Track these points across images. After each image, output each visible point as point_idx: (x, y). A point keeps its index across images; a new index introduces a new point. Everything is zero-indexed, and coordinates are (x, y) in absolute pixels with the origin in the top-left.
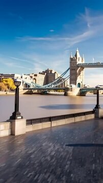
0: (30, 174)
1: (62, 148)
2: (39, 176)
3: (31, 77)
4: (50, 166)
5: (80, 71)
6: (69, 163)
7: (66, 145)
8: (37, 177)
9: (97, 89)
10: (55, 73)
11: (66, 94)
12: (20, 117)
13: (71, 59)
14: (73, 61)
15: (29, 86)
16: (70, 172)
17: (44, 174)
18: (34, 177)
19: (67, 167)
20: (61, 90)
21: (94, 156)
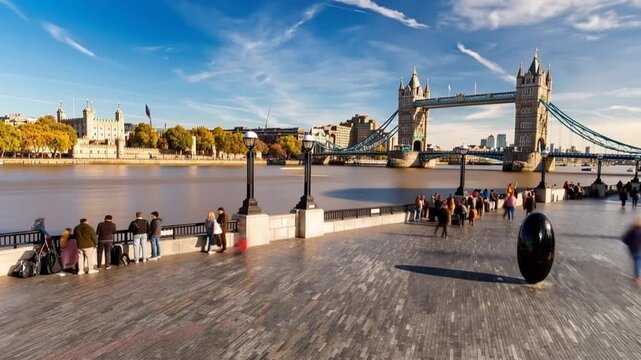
0: (331, 311)
1: (389, 270)
2: (345, 320)
3: (327, 132)
4: (367, 302)
5: (419, 116)
6: (402, 301)
7: (396, 267)
8: (342, 319)
9: (462, 152)
10: (371, 121)
11: (390, 165)
12: (313, 206)
13: (402, 92)
14: (405, 94)
15: (323, 149)
16: (405, 321)
17: (354, 317)
18: (339, 318)
19: (398, 308)
20: (381, 157)
21: (454, 295)
